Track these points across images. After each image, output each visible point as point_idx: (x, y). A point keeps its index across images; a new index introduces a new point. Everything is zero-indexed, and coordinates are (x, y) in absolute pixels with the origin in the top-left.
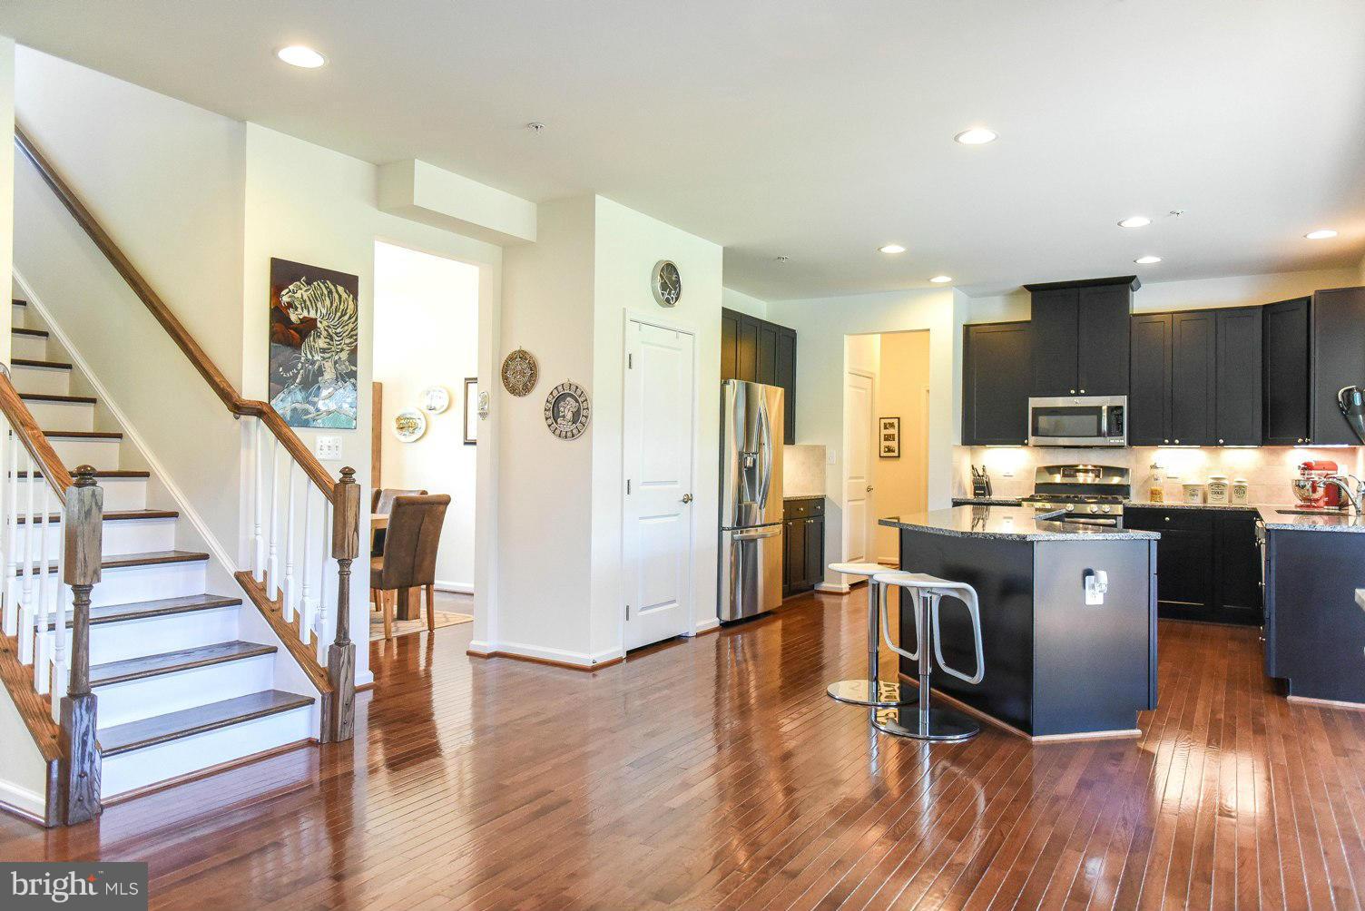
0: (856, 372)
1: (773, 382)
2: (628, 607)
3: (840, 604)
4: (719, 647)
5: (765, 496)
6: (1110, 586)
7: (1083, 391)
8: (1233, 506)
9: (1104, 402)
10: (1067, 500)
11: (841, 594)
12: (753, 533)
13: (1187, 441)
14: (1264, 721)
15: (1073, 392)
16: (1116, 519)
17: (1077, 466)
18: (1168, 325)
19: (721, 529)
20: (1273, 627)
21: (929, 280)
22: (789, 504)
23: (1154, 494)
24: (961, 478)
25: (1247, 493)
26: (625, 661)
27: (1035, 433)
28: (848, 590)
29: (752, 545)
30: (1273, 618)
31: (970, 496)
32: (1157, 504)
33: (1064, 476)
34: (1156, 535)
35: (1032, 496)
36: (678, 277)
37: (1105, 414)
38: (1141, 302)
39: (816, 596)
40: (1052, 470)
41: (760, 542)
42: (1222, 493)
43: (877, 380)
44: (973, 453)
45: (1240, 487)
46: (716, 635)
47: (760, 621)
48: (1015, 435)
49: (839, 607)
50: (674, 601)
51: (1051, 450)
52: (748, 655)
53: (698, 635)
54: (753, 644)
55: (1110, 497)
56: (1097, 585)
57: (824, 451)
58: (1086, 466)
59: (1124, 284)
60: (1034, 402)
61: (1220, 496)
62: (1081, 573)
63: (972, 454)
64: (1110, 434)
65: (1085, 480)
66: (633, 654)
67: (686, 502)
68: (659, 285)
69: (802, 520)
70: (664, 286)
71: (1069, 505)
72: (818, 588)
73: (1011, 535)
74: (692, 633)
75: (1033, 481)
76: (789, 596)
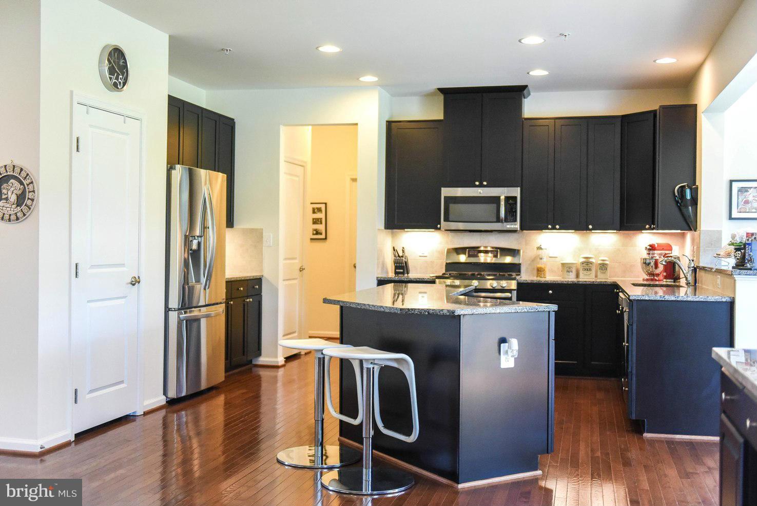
0: (291, 161)
1: (215, 167)
2: (76, 391)
3: (276, 377)
4: (165, 425)
5: (209, 278)
6: (519, 351)
7: (485, 183)
8: (598, 280)
9: (502, 193)
10: (473, 277)
11: (277, 367)
12: (195, 313)
13: (564, 227)
14: (629, 455)
15: (477, 183)
16: (511, 293)
17: (478, 247)
18: (552, 129)
19: (167, 310)
20: (634, 379)
21: (358, 79)
22: (232, 285)
23: (540, 271)
24: (384, 259)
25: (608, 269)
26: (73, 444)
27: (447, 219)
28: (283, 363)
29: (195, 325)
30: (634, 372)
31: (391, 275)
32: (542, 280)
33: (470, 256)
34: (554, 307)
35: (444, 274)
36: (125, 62)
37: (503, 203)
38: (532, 108)
39: (254, 369)
40: (459, 251)
41: (203, 322)
42: (590, 270)
43: (309, 167)
44: (393, 235)
45: (603, 264)
46: (163, 413)
47: (204, 396)
48: (429, 221)
49: (275, 379)
50: (122, 382)
51: (459, 234)
52: (192, 433)
53: (145, 414)
54: (196, 421)
55: (506, 274)
56: (509, 351)
57: (262, 233)
58: (486, 247)
59: (517, 93)
60: (446, 192)
61: (589, 272)
62: (496, 341)
63: (392, 237)
64: (506, 220)
65: (486, 259)
66: (81, 437)
67: (134, 285)
68: (106, 69)
69: (243, 299)
70: (112, 71)
71: (474, 281)
72: (254, 362)
73: (442, 310)
74: (140, 412)
75: (444, 261)
76: (230, 371)
